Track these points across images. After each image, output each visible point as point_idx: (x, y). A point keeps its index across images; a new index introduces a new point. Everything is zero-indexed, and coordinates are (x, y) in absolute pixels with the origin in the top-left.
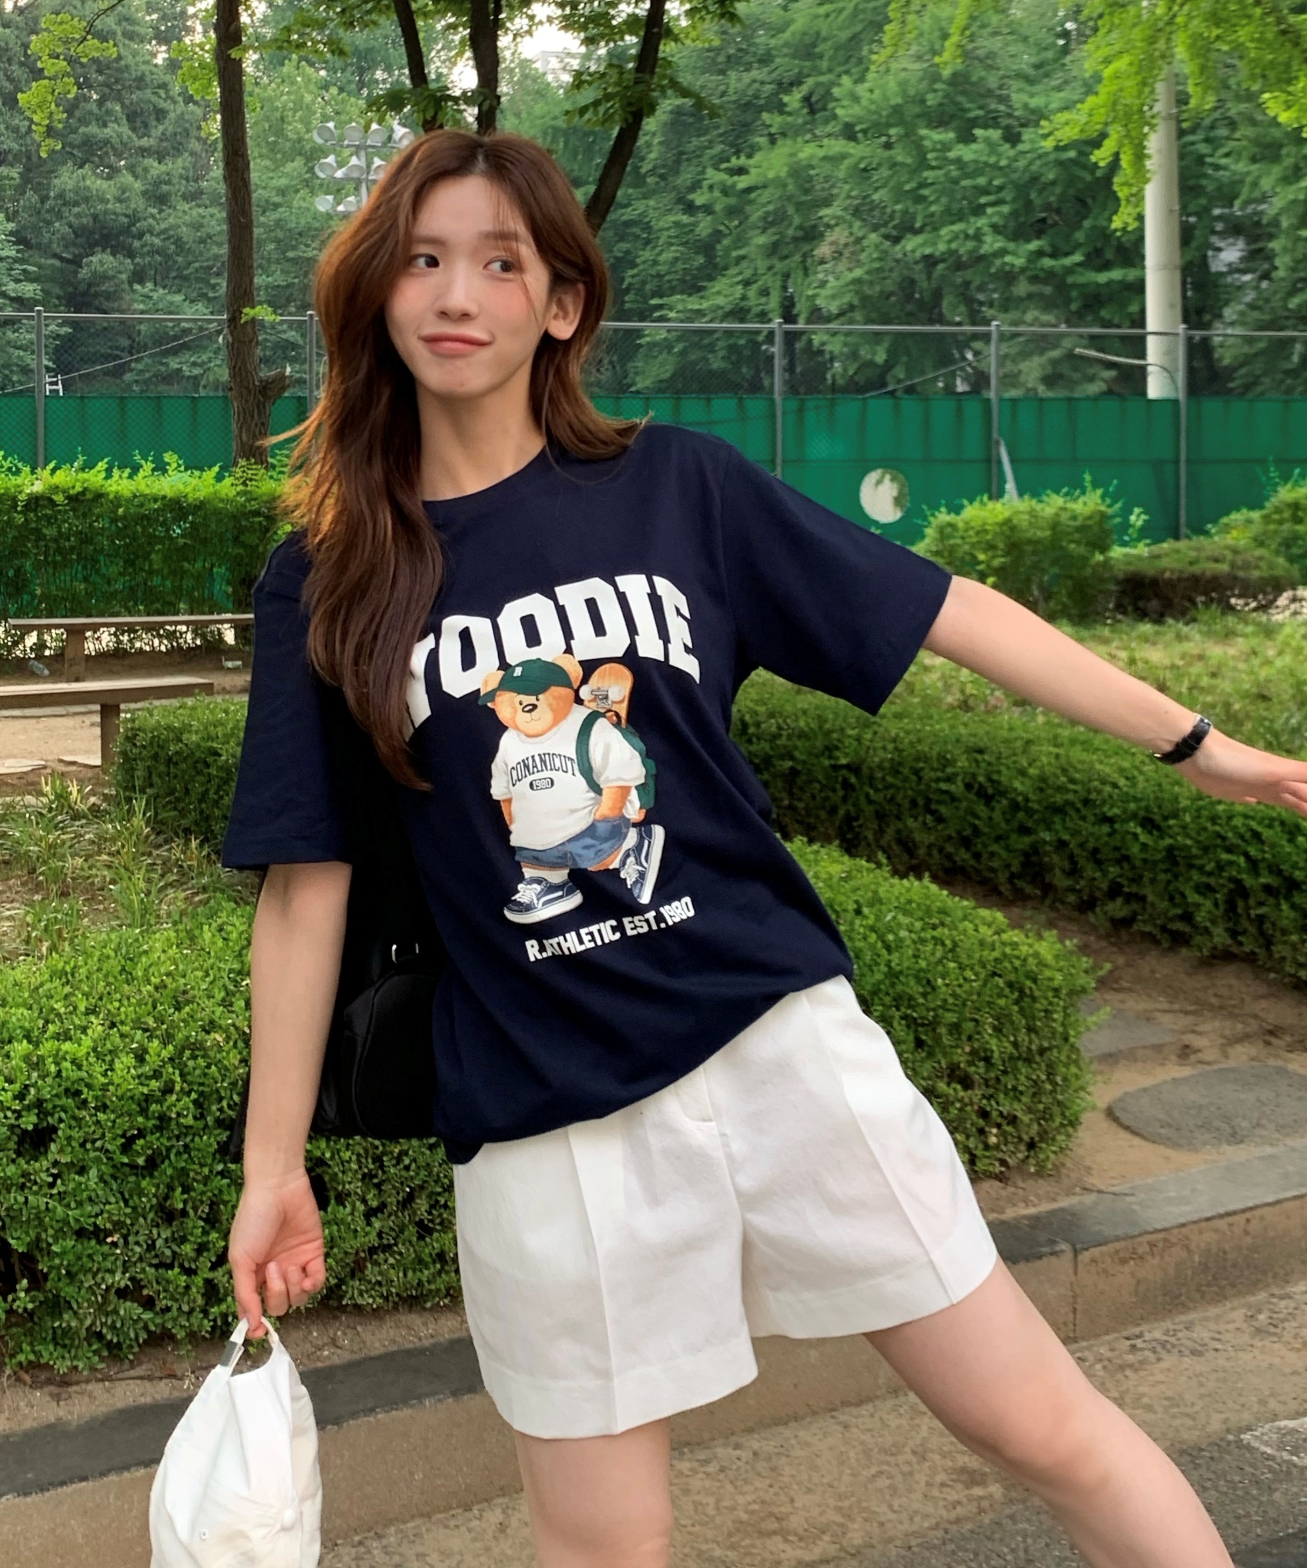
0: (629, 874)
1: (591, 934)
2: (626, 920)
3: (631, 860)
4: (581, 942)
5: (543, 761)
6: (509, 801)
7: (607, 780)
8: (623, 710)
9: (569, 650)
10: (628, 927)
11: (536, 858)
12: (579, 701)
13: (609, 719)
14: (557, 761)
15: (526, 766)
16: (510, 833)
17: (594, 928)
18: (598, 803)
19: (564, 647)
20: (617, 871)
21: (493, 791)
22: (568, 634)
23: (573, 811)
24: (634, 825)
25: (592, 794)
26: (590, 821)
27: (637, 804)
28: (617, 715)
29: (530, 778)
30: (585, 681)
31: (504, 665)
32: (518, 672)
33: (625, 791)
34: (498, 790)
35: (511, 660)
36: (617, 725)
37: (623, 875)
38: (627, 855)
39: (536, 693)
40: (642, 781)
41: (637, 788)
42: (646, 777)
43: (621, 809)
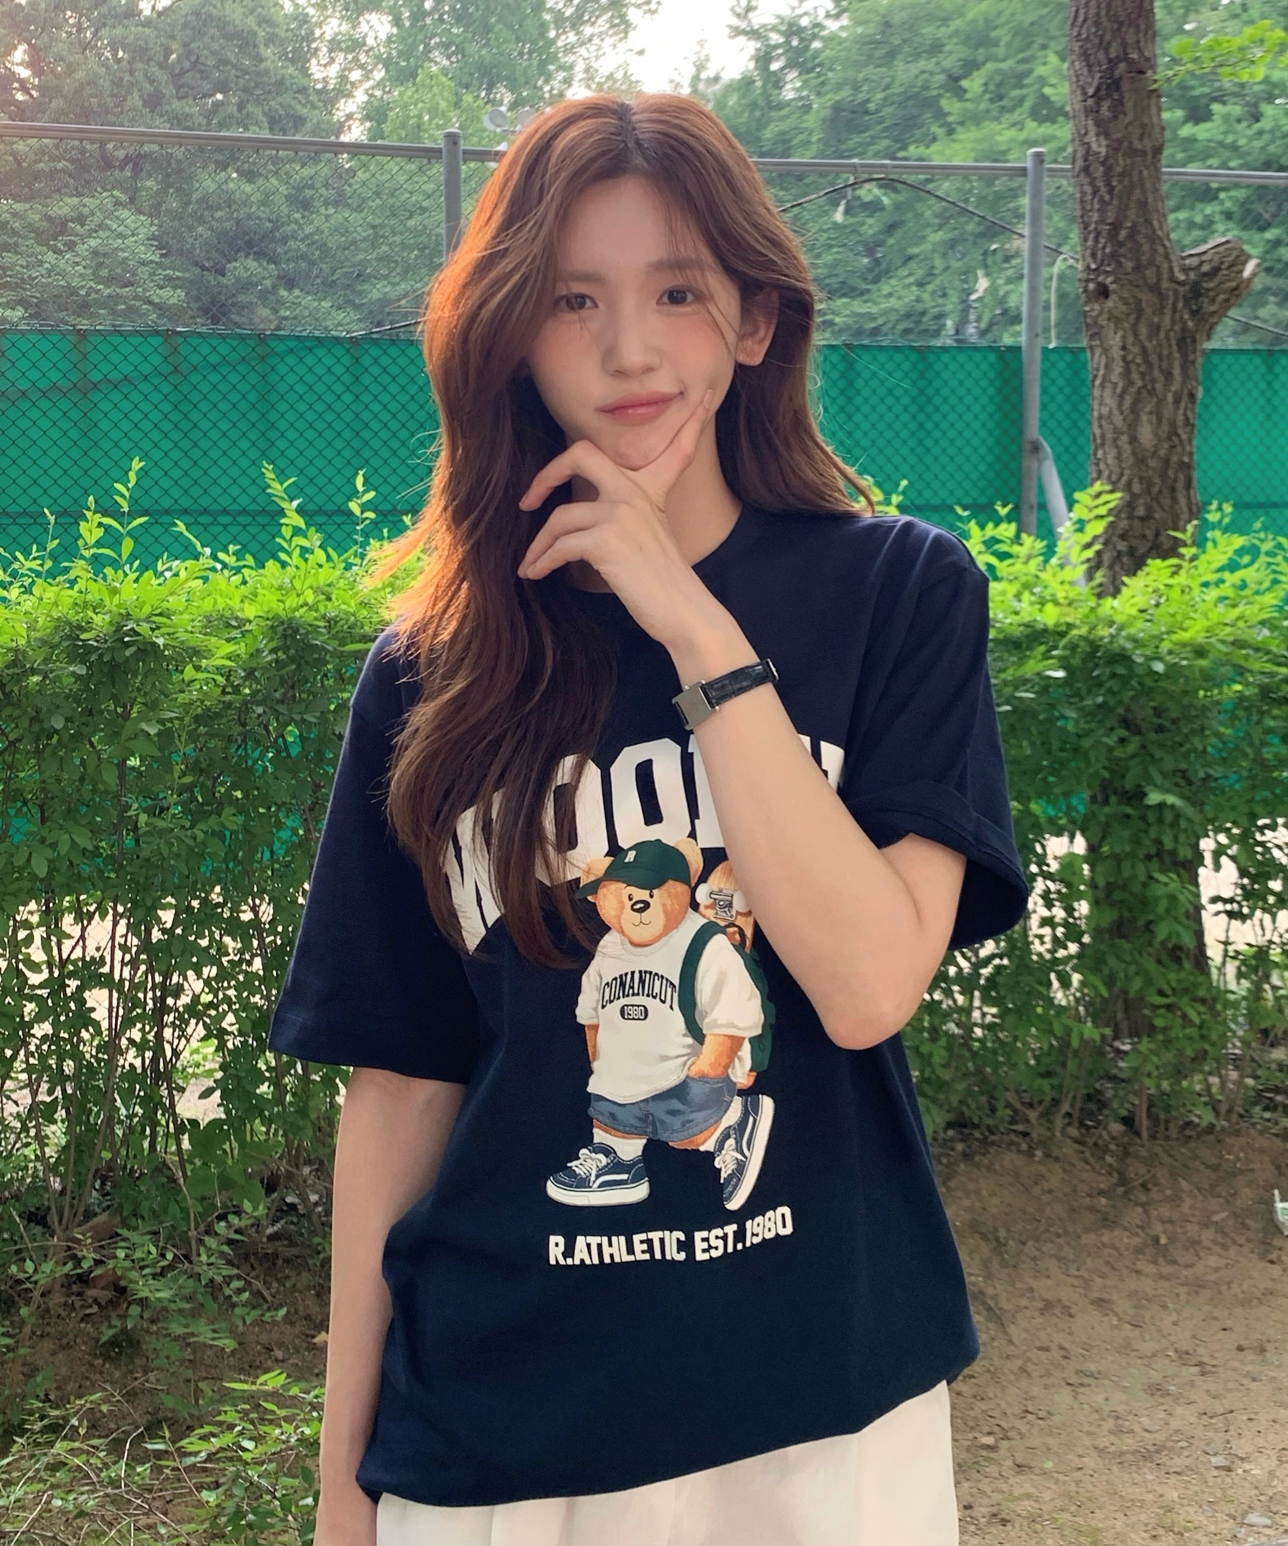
0: (725, 1163)
1: (650, 1242)
2: (698, 1235)
3: (731, 1142)
4: (631, 1250)
5: (642, 981)
6: (595, 1028)
7: (715, 1025)
8: (749, 927)
9: (693, 835)
10: (699, 1245)
11: (613, 1116)
12: (695, 905)
13: (730, 937)
14: (657, 983)
15: (623, 984)
16: (591, 1072)
17: (655, 1236)
18: (696, 1054)
19: (689, 828)
20: (710, 1156)
21: (578, 1011)
22: (694, 813)
23: (665, 1058)
24: (741, 1093)
25: (690, 1041)
26: (681, 1077)
27: (748, 1064)
28: (741, 932)
29: (623, 1001)
30: (703, 878)
31: (613, 847)
32: (631, 856)
33: (736, 1042)
34: (584, 1012)
35: (623, 840)
36: (739, 947)
37: (718, 1163)
38: (726, 1136)
39: (648, 886)
40: (759, 1031)
41: (752, 1040)
42: (764, 1026)
43: (726, 1067)
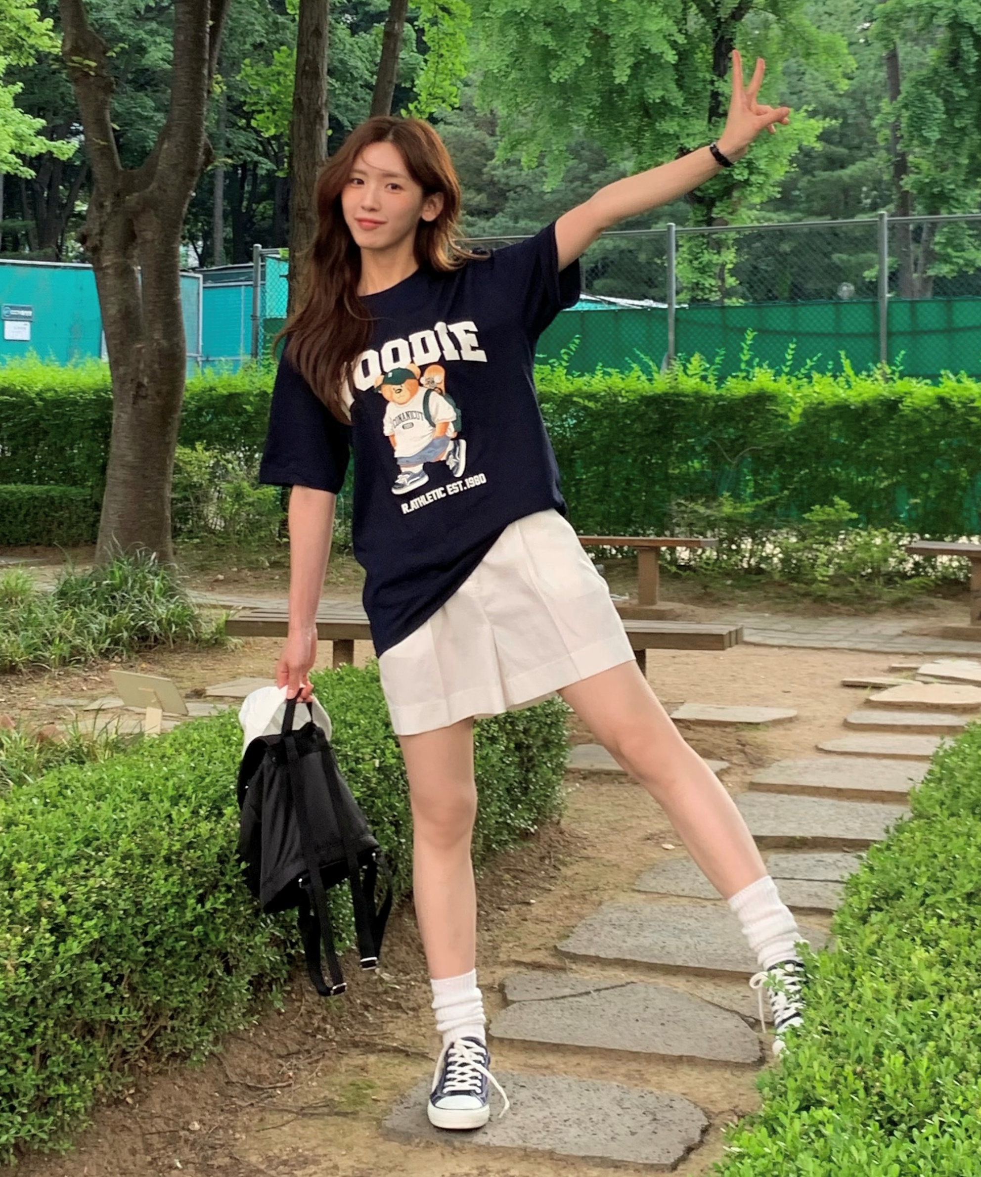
0: (451, 463)
1: (432, 495)
3: (451, 456)
4: (427, 499)
5: (408, 415)
7: (438, 420)
8: (442, 387)
10: (449, 490)
11: (408, 462)
13: (437, 392)
14: (415, 414)
15: (400, 418)
16: (395, 451)
19: (411, 360)
23: (423, 436)
24: (453, 440)
25: (432, 427)
26: (431, 440)
27: (453, 429)
28: (440, 389)
29: (403, 424)
31: (384, 373)
33: (446, 424)
34: (387, 431)
35: (386, 370)
37: (447, 464)
38: (449, 454)
39: (400, 383)
40: (455, 418)
41: (453, 422)
42: (457, 416)
43: (446, 433)
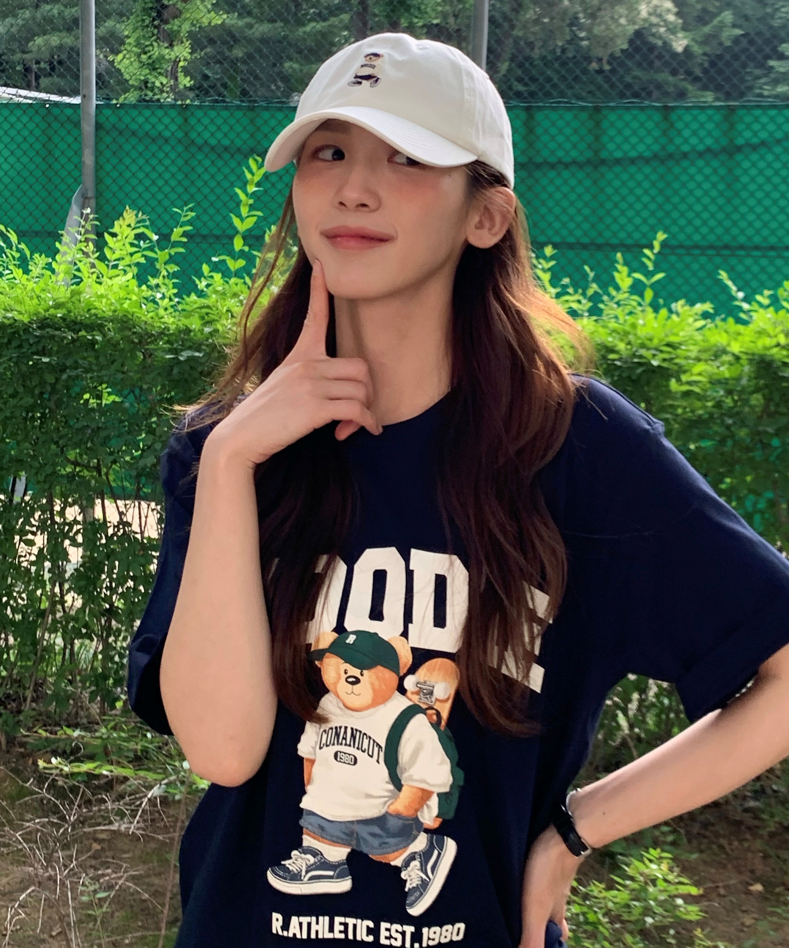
0: (411, 877)
3: (416, 863)
25: (391, 787)
26: (383, 811)
30: (412, 670)
33: (426, 795)
34: (305, 747)
37: (403, 875)
40: (447, 789)
41: (439, 795)
42: (452, 787)
43: (417, 811)
